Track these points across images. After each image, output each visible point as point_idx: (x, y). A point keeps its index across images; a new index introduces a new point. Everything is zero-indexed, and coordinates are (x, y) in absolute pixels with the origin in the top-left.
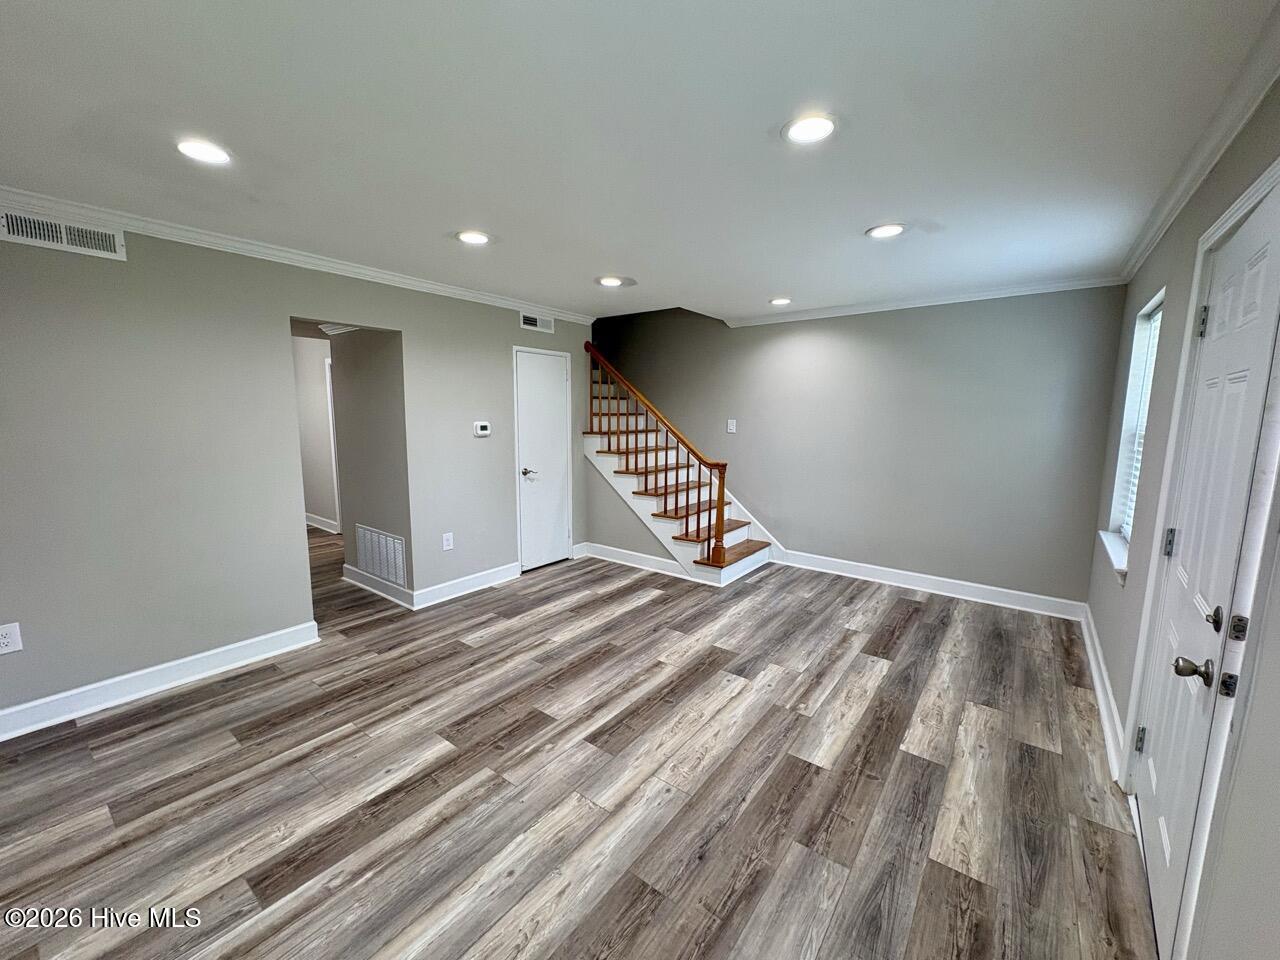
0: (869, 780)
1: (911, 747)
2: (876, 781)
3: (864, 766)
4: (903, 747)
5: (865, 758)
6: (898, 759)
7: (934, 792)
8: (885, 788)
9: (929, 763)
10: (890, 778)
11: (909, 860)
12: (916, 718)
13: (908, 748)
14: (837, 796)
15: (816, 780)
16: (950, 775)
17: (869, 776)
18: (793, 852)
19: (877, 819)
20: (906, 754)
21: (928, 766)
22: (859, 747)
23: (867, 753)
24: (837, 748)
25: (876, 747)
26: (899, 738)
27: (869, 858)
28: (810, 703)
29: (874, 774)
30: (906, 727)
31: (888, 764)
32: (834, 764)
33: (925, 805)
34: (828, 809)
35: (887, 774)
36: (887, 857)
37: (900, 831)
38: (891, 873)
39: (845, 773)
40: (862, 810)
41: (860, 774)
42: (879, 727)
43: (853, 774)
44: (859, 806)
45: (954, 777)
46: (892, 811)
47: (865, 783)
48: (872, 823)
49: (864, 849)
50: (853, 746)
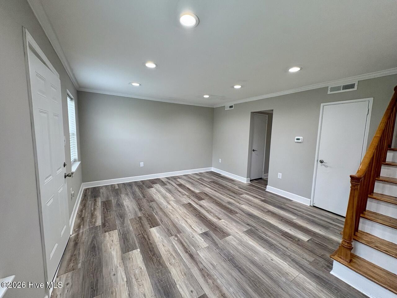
0: (139, 234)
1: (136, 252)
2: (137, 235)
3: (143, 236)
4: (139, 250)
5: (145, 238)
6: (137, 245)
7: (123, 243)
8: (134, 235)
9: (128, 252)
10: (135, 238)
11: (120, 227)
12: (144, 267)
13: (137, 251)
14: (142, 226)
15: (149, 225)
16: (121, 252)
17: (140, 234)
18: (140, 214)
19: (131, 228)
20: (136, 249)
21: (128, 250)
22: (149, 240)
23: (146, 240)
24: (153, 235)
25: (145, 244)
26: (142, 252)
27: (128, 222)
28: (176, 242)
29: (139, 236)
30: (144, 260)
31: (138, 241)
32: (149, 231)
33: (123, 238)
34: (141, 223)
35: (136, 238)
36: (125, 225)
37: (125, 229)
38: (123, 223)
39: (145, 231)
40: (135, 227)
41: (142, 234)
42: (151, 251)
43: (144, 232)
44: (136, 228)
45: (119, 253)
46: (129, 232)
47: (139, 232)
48: (131, 227)
49: (130, 223)
50: (151, 239)
